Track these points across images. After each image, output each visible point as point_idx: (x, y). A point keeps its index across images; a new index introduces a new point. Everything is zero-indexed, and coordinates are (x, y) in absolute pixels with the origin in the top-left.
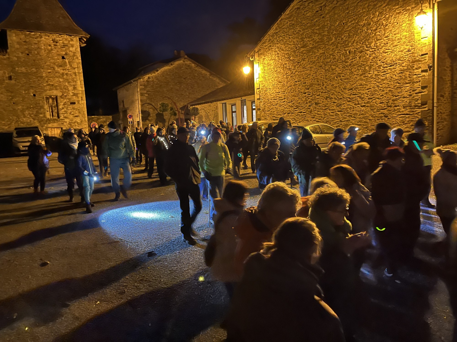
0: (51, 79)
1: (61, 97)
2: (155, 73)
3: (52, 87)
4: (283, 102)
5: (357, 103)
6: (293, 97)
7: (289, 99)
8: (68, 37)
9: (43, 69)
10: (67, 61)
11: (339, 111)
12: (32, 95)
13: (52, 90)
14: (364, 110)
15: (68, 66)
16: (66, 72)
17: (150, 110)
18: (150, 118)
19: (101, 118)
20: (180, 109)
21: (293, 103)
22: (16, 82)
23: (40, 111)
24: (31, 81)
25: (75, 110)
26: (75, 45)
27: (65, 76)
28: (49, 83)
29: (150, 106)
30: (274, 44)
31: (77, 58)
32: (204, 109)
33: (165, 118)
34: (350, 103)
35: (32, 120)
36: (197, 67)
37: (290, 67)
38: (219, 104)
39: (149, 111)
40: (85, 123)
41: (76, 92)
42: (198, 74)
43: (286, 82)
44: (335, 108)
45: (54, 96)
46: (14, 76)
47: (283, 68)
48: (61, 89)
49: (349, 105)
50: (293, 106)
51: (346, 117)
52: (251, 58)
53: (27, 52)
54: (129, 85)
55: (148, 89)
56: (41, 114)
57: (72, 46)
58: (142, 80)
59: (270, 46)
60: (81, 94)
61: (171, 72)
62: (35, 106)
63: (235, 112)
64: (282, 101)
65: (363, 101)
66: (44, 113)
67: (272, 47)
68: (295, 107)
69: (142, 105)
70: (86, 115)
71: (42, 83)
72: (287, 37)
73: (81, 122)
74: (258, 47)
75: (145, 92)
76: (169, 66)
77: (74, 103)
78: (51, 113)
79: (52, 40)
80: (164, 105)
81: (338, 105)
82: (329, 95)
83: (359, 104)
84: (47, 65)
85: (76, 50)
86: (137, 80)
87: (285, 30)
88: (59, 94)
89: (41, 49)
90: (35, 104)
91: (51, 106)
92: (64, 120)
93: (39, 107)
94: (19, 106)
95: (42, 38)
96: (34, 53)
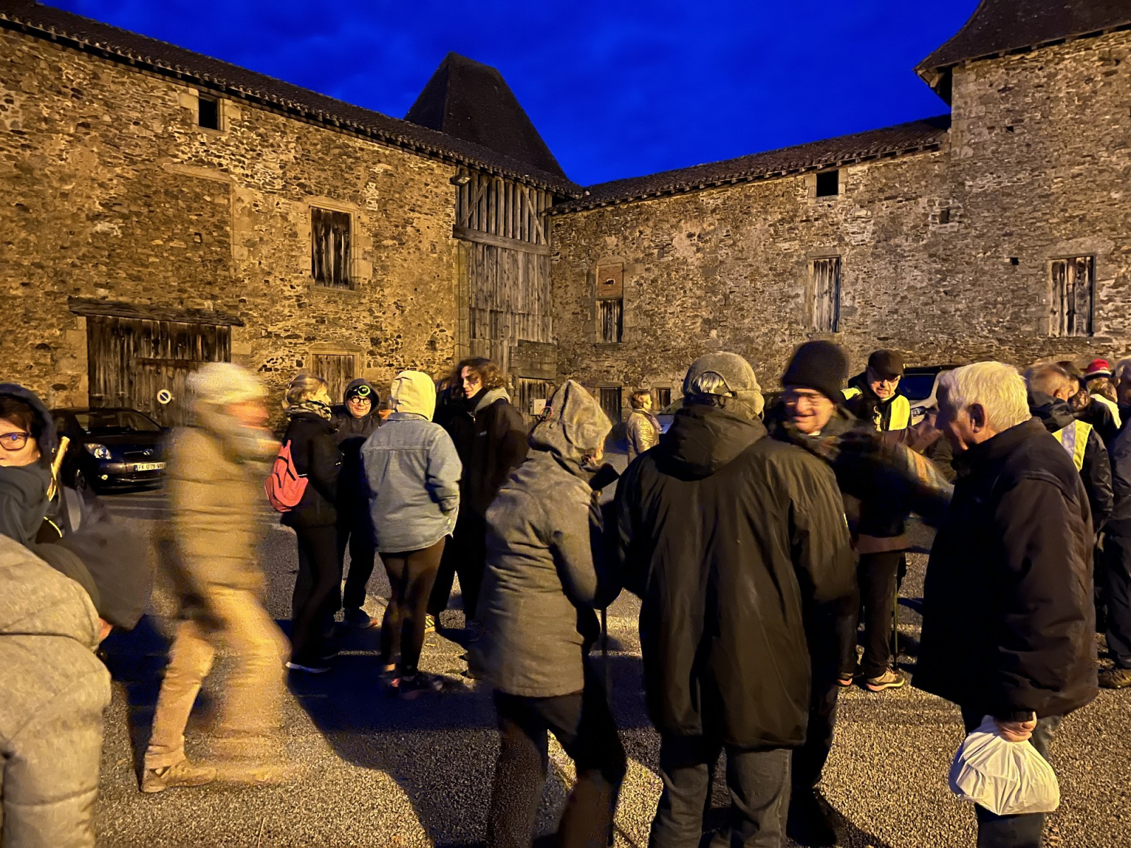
0: (1079, 197)
1: (1109, 258)
3: (1078, 227)
9: (1053, 168)
12: (1008, 260)
13: (1081, 234)
22: (962, 226)
23: (1026, 313)
24: (1008, 214)
28: (1070, 211)
35: (996, 343)
45: (1083, 256)
46: (959, 208)
48: (1113, 229)
53: (1007, 122)
56: (1028, 321)
62: (1010, 296)
66: (1039, 319)
71: (1048, 216)
78: (1066, 318)
79: (1101, 59)
84: (1070, 154)
88: (1104, 247)
89: (1058, 99)
90: (1013, 291)
91: (1068, 293)
92: (1110, 340)
93: (1024, 301)
94: (961, 303)
95: (1064, 59)
96: (1031, 119)
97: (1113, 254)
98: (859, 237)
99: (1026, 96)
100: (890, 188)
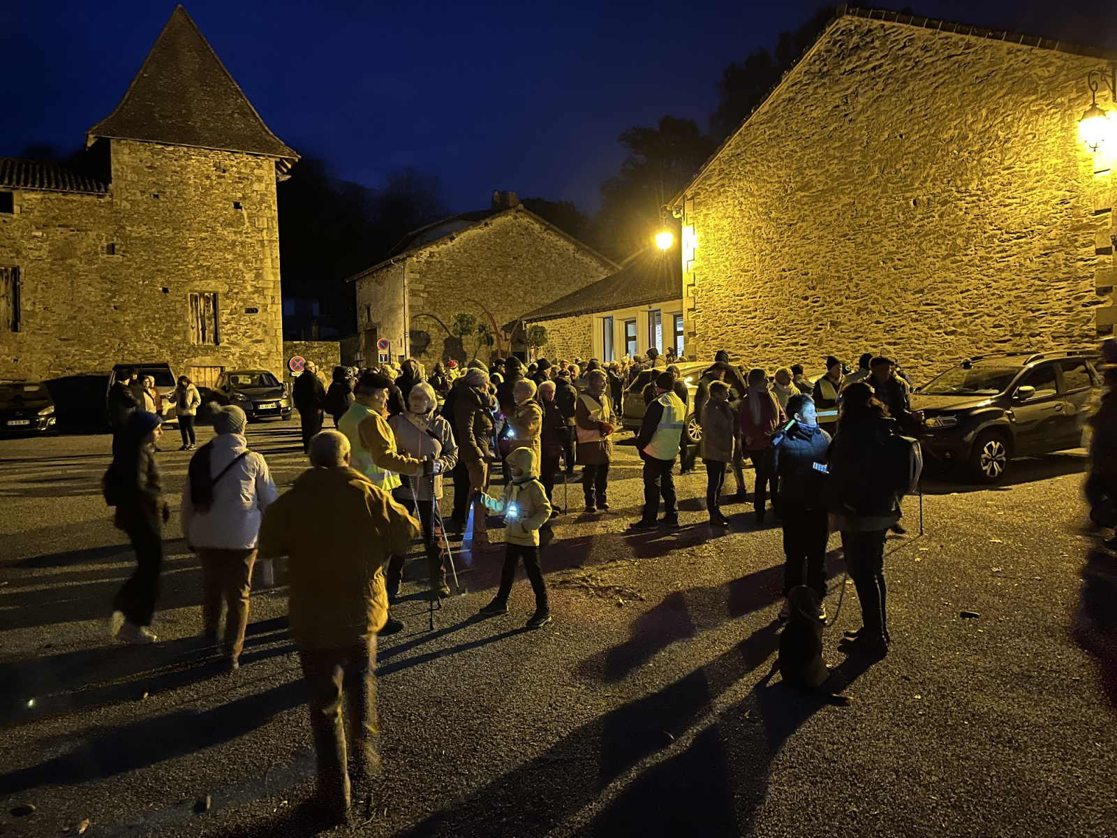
0: (206, 254)
1: (226, 295)
2: (446, 244)
3: (206, 273)
4: (752, 318)
5: (934, 324)
6: (775, 308)
7: (766, 312)
8: (250, 159)
9: (188, 230)
10: (245, 213)
11: (889, 344)
12: (161, 289)
13: (207, 278)
14: (954, 341)
15: (247, 224)
16: (240, 240)
17: (431, 329)
18: (429, 350)
19: (316, 345)
20: (502, 329)
21: (777, 322)
22: (125, 259)
23: (176, 327)
24: (159, 256)
25: (255, 328)
26: (266, 178)
27: (238, 249)
28: (201, 262)
29: (431, 322)
30: (731, 181)
31: (269, 207)
32: (558, 331)
33: (465, 350)
34: (918, 325)
35: (156, 347)
36: (545, 230)
37: (770, 236)
38: (597, 320)
39: (429, 333)
40: (276, 358)
41: (260, 284)
42: (547, 249)
43: (758, 270)
44: (880, 335)
45: (210, 292)
46: (122, 245)
47: (753, 237)
48: (227, 278)
49: (915, 329)
50: (774, 330)
51: (907, 357)
52: (674, 213)
53: (154, 190)
54: (385, 270)
55: (427, 281)
56: (177, 333)
57: (260, 179)
58: (415, 259)
59: (723, 186)
60: (271, 290)
61: (484, 243)
62: (164, 315)
63: (634, 338)
64: (749, 316)
65: (951, 319)
66: (185, 332)
67: (727, 188)
68: (781, 332)
69: (413, 319)
70: (281, 339)
71: (186, 263)
72: (763, 165)
73: (268, 355)
74: (694, 188)
75: (422, 287)
76: (480, 228)
77: (254, 311)
78: (201, 332)
79: (214, 166)
80: (466, 319)
81: (888, 329)
82: (867, 304)
83: (940, 327)
84: (198, 223)
85: (266, 188)
86: (405, 259)
87: (758, 148)
88: (222, 288)
89: (187, 184)
90: (165, 311)
91: (201, 316)
92: (230, 348)
93: (174, 319)
94: (128, 316)
95: (191, 159)
96: (171, 193)
97: (228, 293)
98: (37, 253)
99: (167, 176)
100: (64, 218)
